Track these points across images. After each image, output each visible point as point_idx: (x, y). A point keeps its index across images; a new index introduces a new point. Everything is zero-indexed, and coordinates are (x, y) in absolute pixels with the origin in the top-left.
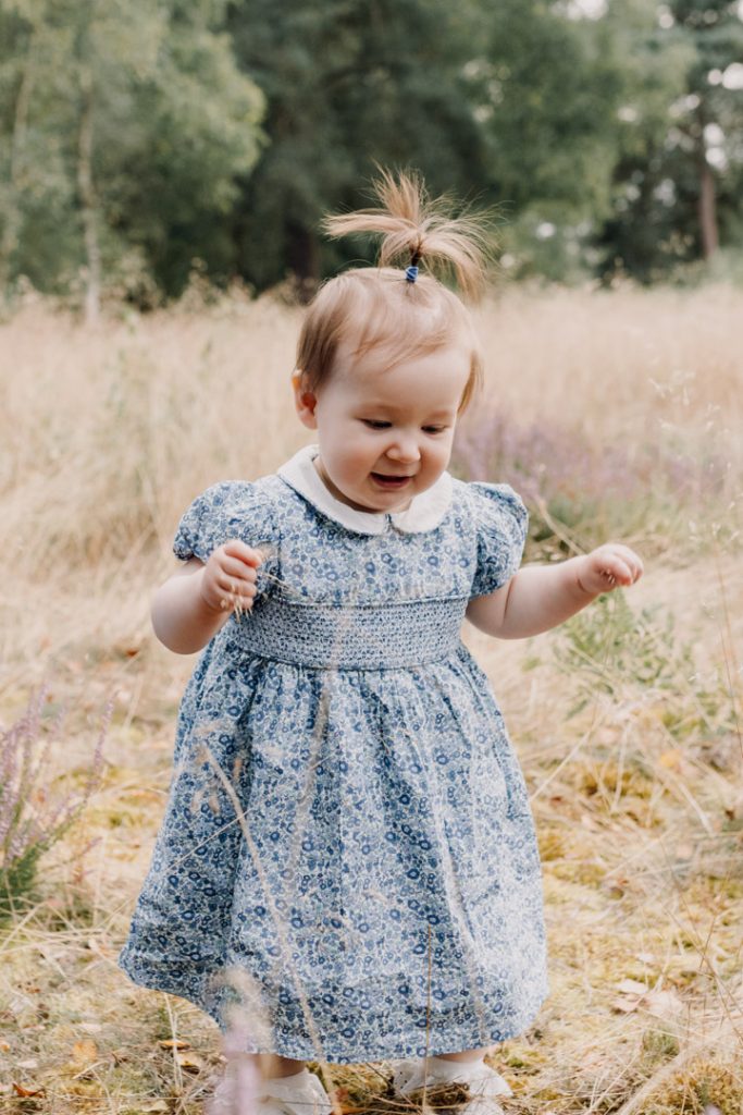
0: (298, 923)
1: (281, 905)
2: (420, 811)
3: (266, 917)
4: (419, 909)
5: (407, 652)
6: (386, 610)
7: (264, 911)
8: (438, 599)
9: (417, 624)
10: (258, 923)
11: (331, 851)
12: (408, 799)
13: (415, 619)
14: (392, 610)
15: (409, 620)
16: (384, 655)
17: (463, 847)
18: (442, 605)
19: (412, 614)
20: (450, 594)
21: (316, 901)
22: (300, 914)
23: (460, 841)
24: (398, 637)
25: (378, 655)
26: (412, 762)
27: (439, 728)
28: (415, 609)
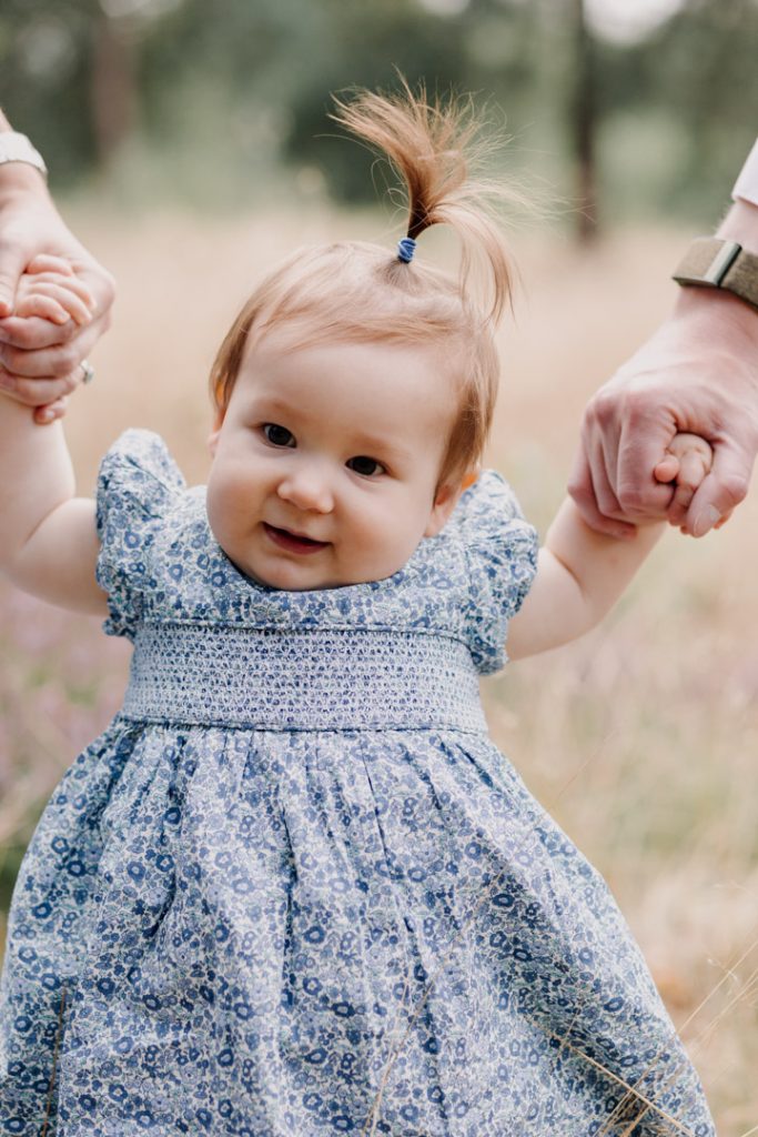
0: (146, 1119)
1: (117, 1093)
2: (340, 955)
3: (99, 1112)
4: (321, 1108)
5: (339, 706)
6: (302, 637)
7: (93, 1103)
8: (394, 628)
9: (359, 664)
10: (88, 1123)
11: (190, 1007)
12: (322, 934)
13: (355, 656)
14: (311, 637)
15: (345, 655)
16: (296, 706)
17: (451, 1014)
18: (402, 640)
19: (348, 647)
20: (415, 624)
21: (172, 1083)
22: (148, 1105)
23: (447, 1005)
24: (323, 681)
25: (286, 707)
26: (335, 875)
27: (409, 823)
28: (355, 639)
